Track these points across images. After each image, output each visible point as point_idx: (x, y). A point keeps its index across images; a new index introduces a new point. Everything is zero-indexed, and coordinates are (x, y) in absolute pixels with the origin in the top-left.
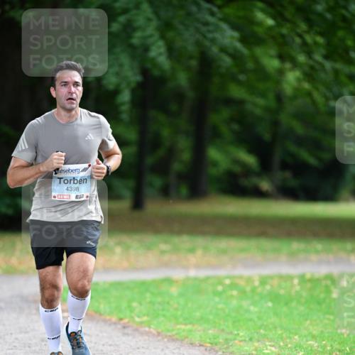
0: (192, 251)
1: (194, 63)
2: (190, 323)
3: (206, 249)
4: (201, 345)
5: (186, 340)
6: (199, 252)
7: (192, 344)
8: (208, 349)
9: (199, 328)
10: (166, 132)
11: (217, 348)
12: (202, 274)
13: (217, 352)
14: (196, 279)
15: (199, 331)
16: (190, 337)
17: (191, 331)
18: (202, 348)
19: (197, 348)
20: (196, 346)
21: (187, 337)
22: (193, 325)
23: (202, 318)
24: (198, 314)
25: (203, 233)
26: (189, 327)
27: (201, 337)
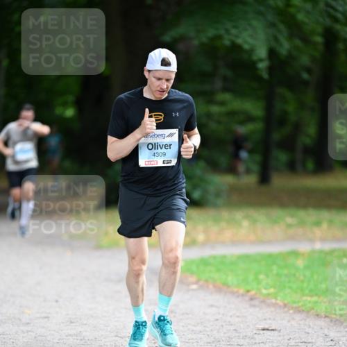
0: (318, 224)
1: (319, 39)
2: (316, 295)
3: (331, 222)
4: (326, 317)
5: (312, 311)
6: (325, 226)
7: (318, 315)
8: (334, 320)
9: (325, 300)
10: (291, 108)
11: (342, 319)
12: (327, 246)
13: (342, 323)
14: (321, 252)
15: (325, 302)
16: (315, 308)
17: (316, 302)
18: (327, 320)
19: (323, 319)
20: (321, 317)
21: (313, 309)
22: (319, 297)
23: (327, 290)
24: (324, 286)
25: (329, 207)
26: (315, 299)
27: (326, 308)
